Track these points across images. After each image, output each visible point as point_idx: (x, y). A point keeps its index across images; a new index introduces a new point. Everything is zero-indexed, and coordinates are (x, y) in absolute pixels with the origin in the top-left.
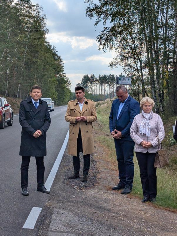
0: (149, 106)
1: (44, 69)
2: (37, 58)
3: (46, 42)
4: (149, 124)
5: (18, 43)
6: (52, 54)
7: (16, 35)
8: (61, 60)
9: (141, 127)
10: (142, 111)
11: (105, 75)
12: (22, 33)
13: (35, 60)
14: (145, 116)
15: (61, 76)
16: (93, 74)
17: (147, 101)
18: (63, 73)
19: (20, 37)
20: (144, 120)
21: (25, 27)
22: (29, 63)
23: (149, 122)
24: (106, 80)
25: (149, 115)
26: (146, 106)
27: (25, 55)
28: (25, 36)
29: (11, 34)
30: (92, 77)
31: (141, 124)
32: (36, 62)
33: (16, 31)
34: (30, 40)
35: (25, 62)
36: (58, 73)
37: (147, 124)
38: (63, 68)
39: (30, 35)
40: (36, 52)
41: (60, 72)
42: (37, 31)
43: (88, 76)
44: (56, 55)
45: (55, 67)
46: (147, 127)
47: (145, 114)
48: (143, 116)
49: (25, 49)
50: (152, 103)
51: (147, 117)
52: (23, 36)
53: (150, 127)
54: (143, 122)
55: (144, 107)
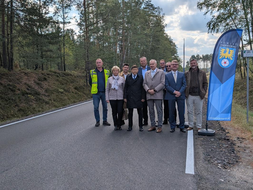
0: (117, 71)
1: (164, 52)
2: (159, 45)
3: (165, 34)
4: (118, 82)
5: (146, 35)
6: (169, 42)
7: (144, 30)
8: (175, 45)
9: (113, 84)
10: (113, 75)
11: (207, 54)
12: (148, 28)
13: (157, 47)
14: (114, 78)
15: (175, 57)
16: (198, 54)
17: (116, 68)
18: (177, 55)
19: (147, 31)
20: (114, 80)
21: (150, 24)
22: (154, 49)
23: (117, 81)
24: (208, 58)
25: (117, 77)
26: (115, 71)
27: (151, 43)
28: (150, 30)
29: (141, 29)
30: (197, 56)
31: (113, 83)
32: (159, 47)
33: (144, 26)
34: (154, 32)
35: (151, 48)
36: (173, 55)
37: (116, 82)
38: (177, 51)
39: (153, 29)
40: (158, 40)
41: (175, 54)
42: (159, 26)
43: (194, 55)
44: (172, 42)
45: (171, 50)
46: (116, 84)
47: (114, 77)
48: (113, 78)
49: (151, 39)
50: (119, 70)
52: (149, 30)
53: (118, 84)
54: (114, 81)
55: (114, 72)
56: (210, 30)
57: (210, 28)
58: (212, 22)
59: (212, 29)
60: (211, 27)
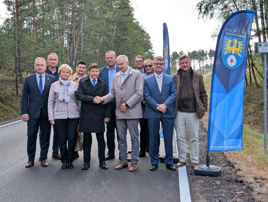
0: (67, 72)
1: (133, 46)
2: (127, 36)
3: (135, 19)
4: (69, 90)
5: (107, 20)
6: (141, 31)
7: (105, 13)
8: (149, 37)
9: (60, 93)
12: (110, 11)
13: (124, 38)
14: (63, 83)
15: (150, 53)
16: (182, 51)
17: (66, 67)
18: (152, 50)
19: (109, 14)
21: (114, 4)
22: (119, 41)
23: (68, 88)
24: (196, 56)
25: (67, 82)
26: (64, 72)
27: (114, 32)
28: (114, 13)
29: (99, 12)
30: (180, 53)
32: (126, 39)
33: (104, 8)
34: (119, 17)
35: (114, 40)
36: (147, 51)
37: (66, 90)
38: (152, 45)
39: (118, 12)
40: (126, 29)
41: (149, 49)
42: (125, 7)
43: (176, 53)
44: (145, 32)
45: (144, 44)
46: (66, 93)
47: (62, 81)
48: (61, 83)
49: (114, 26)
51: (65, 84)
52: (112, 13)
53: (69, 93)
54: (62, 89)
56: (201, 15)
57: (201, 12)
58: (203, 3)
59: (204, 13)
60: (203, 11)
